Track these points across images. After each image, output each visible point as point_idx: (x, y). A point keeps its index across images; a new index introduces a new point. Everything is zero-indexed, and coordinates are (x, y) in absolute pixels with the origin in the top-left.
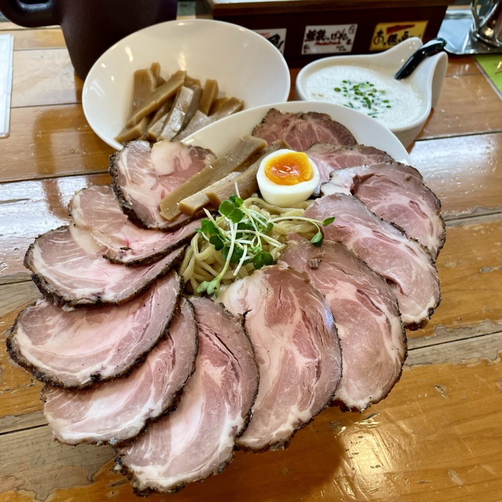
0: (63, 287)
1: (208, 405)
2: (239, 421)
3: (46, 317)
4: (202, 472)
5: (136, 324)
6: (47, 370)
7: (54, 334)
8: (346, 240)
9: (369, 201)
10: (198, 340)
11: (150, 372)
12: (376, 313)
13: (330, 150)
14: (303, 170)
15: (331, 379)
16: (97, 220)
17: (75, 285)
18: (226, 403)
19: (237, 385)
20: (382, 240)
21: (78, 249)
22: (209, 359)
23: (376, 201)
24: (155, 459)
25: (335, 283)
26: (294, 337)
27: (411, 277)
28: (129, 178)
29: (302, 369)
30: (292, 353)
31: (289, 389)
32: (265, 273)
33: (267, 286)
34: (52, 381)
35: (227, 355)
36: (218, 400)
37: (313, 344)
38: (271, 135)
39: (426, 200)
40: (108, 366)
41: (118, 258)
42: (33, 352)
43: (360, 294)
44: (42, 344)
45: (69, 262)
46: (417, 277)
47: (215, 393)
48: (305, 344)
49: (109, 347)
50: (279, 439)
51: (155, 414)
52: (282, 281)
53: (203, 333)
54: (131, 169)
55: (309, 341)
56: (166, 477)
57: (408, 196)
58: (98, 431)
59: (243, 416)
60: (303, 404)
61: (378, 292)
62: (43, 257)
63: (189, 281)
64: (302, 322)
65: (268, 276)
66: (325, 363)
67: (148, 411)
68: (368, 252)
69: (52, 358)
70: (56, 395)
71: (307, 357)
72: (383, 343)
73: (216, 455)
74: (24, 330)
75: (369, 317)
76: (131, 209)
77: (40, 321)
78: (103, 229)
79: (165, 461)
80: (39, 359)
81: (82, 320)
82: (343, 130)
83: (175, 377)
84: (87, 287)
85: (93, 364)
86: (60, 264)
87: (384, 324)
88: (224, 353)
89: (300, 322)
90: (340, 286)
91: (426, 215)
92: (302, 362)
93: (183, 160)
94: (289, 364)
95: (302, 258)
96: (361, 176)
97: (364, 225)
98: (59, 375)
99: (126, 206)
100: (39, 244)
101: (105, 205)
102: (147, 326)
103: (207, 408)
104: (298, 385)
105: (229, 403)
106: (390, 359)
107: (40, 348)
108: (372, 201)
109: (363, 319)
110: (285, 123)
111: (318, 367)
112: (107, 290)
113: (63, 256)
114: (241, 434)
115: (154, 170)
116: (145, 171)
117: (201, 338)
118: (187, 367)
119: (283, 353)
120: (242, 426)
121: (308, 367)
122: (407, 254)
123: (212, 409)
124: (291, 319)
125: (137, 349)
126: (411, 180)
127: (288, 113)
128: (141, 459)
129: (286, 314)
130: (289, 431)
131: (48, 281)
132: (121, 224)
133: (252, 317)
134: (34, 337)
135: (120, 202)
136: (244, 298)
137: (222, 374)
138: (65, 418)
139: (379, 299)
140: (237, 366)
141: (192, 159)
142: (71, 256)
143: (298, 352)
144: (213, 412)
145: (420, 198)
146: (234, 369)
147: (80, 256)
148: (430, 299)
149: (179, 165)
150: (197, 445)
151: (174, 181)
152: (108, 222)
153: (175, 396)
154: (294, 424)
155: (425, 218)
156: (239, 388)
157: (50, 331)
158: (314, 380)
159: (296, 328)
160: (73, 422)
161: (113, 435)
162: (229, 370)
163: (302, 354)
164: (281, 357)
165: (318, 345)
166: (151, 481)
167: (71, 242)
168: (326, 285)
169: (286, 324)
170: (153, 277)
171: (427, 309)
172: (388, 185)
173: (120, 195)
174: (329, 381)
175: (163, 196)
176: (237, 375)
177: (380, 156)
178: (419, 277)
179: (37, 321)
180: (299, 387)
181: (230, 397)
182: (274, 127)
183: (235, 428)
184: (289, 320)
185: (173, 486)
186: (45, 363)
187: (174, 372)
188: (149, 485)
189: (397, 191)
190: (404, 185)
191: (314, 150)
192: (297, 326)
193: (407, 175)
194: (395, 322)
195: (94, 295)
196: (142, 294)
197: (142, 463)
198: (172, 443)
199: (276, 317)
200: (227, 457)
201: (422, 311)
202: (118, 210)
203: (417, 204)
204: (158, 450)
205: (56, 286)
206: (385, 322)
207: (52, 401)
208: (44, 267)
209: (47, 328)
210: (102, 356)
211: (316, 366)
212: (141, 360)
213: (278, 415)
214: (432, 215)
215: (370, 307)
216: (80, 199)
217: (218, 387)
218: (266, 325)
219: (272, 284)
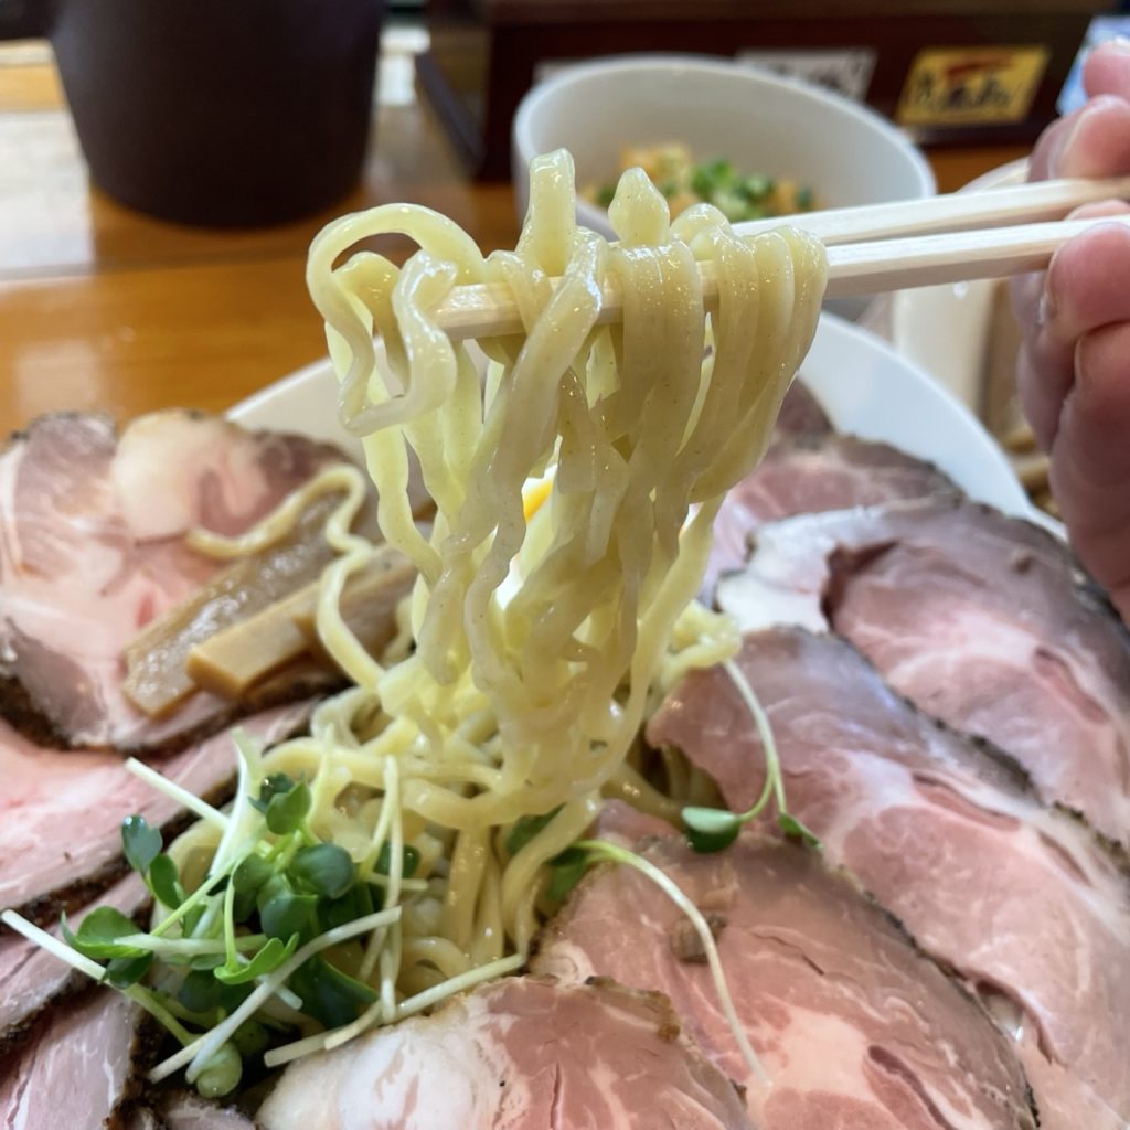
9: (886, 643)
20: (950, 816)
23: (909, 640)
32: (494, 1008)
33: (500, 1069)
39: (1095, 649)
43: (881, 1069)
46: (1095, 979)
52: (564, 1042)
57: (1025, 627)
65: (505, 1022)
68: (902, 871)
76: (9, 675)
90: (800, 1032)
93: (232, 481)
95: (645, 919)
96: (852, 547)
97: (881, 755)
108: (896, 642)
115: (117, 521)
116: (80, 524)
122: (1050, 874)
136: (403, 1120)
145: (1071, 639)
149: (219, 498)
155: (1100, 721)
172: (948, 582)
175: (145, 615)
177: (915, 476)
189: (986, 606)
190: (1010, 589)
203: (1063, 663)
214: (1121, 707)
219: (526, 1065)
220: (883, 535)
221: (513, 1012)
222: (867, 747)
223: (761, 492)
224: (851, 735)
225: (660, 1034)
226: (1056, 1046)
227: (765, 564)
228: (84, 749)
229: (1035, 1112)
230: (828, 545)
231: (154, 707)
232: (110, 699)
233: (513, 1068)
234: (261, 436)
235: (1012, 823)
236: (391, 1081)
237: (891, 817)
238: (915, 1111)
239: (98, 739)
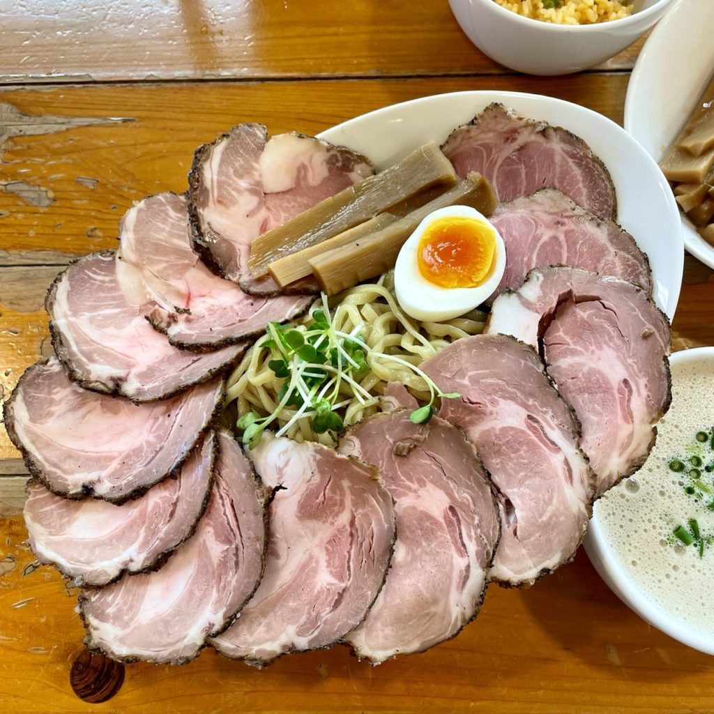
0: (80, 356)
1: (196, 580)
2: (218, 621)
3: (53, 386)
4: (160, 655)
5: (152, 438)
6: (38, 460)
7: (57, 413)
8: (472, 423)
9: (569, 344)
10: (209, 498)
11: (145, 510)
12: (458, 550)
13: (566, 210)
14: (478, 263)
15: (348, 619)
16: (152, 256)
17: (96, 356)
18: (215, 589)
19: (233, 576)
20: (533, 437)
21: (117, 294)
22: (214, 528)
23: (578, 348)
24: (117, 618)
25: (422, 483)
26: (329, 542)
27: (541, 515)
28: (214, 194)
29: (319, 588)
30: (317, 562)
31: (295, 604)
32: (316, 451)
33: (313, 468)
35: (235, 535)
36: (207, 581)
37: (349, 562)
38: (481, 148)
39: (650, 391)
40: (105, 481)
41: (163, 325)
42: (28, 431)
43: (450, 514)
44: (41, 423)
45: (99, 315)
46: (551, 518)
47: (207, 571)
48: (339, 557)
49: (115, 454)
50: (258, 657)
51: (134, 567)
52: (335, 470)
53: (219, 492)
54: (223, 178)
55: (345, 556)
56: (121, 643)
57: (627, 367)
58: (70, 559)
59: (225, 618)
60: (304, 630)
61: (476, 522)
62: (68, 298)
64: (348, 527)
65: (318, 457)
66: (352, 594)
67: (128, 559)
68: (499, 450)
69: (48, 445)
70: (41, 493)
71: (333, 576)
72: (448, 592)
73: (180, 646)
74: (24, 398)
75: (446, 551)
76: (207, 246)
77: (46, 390)
78: (159, 272)
79: (126, 625)
80: (33, 442)
81: (95, 404)
82: (603, 181)
83: (167, 533)
84: (110, 363)
85: (90, 469)
86: (87, 315)
87: (461, 571)
88: (232, 530)
89: (344, 526)
90: (428, 491)
91: (632, 417)
92: (324, 579)
93: (313, 170)
94: (307, 575)
95: (387, 437)
97: (517, 403)
98: (48, 471)
99: (199, 242)
100: (69, 274)
101: (170, 233)
102: (161, 449)
103: (193, 583)
104: (307, 605)
105: (218, 591)
106: (450, 614)
107: (37, 428)
108: (572, 346)
109: (438, 550)
110: (511, 135)
111: (341, 595)
112: (131, 376)
113: (95, 301)
114: (215, 635)
115: (259, 184)
116: (243, 184)
117: (214, 496)
118: (184, 528)
119: (306, 556)
120: (219, 627)
121: (329, 590)
122: (557, 476)
123: (198, 588)
124: (333, 518)
125: (139, 475)
126: (650, 340)
127: (521, 119)
128: (103, 612)
129: (328, 512)
130: (275, 652)
131: (63, 342)
132: (186, 267)
133: (283, 498)
134: (33, 411)
135: (193, 233)
136: (283, 468)
137: (222, 553)
138: (43, 526)
139: (473, 533)
140: (240, 554)
141: (330, 170)
142: (105, 305)
143: (326, 564)
144: (197, 593)
145: (643, 381)
146: (236, 555)
147: (118, 306)
148: (553, 556)
149: (305, 177)
150: (166, 623)
151: (289, 203)
152: (167, 262)
153: (160, 557)
154: (284, 647)
155: (628, 423)
156: (233, 579)
157: (53, 409)
158: (328, 609)
159: (337, 533)
160: (51, 534)
161: (80, 573)
162: (231, 554)
163: (329, 569)
164: (303, 560)
165: (355, 566)
166: (104, 642)
167: (111, 281)
168: (408, 483)
169: (324, 523)
171: (540, 568)
172: (611, 329)
173: (195, 220)
174: (345, 620)
175: (263, 228)
176: (237, 564)
177: (635, 261)
178: (554, 519)
179: (42, 390)
180: (307, 607)
181: (222, 584)
182: (489, 138)
183: (211, 625)
184: (330, 520)
185: (124, 658)
186: (38, 449)
187: (169, 527)
188: (100, 646)
189: (617, 349)
190: (633, 344)
191: (540, 200)
192: (339, 530)
193: (648, 327)
194: (477, 575)
195: (112, 379)
196: (175, 397)
197: (102, 617)
198: (142, 607)
199: (312, 509)
200: (190, 653)
201: (530, 568)
202: (187, 245)
203: (630, 391)
204: (125, 608)
205: (72, 354)
206: (463, 568)
207: (35, 500)
208: (66, 316)
209: (52, 402)
210: (103, 462)
211: (339, 593)
212: (139, 493)
213: (269, 628)
214: (642, 421)
215: (455, 539)
216: (137, 216)
217: (212, 564)
218: (297, 516)
220: (595, 292)
221: (321, 455)
225: (371, 478)
226: (518, 533)
228: (230, 281)
229: (494, 551)
230: (566, 289)
233: (317, 470)
234: (330, 147)
235: (558, 449)
236: (283, 456)
237: (505, 429)
238: (454, 531)
239: (235, 279)
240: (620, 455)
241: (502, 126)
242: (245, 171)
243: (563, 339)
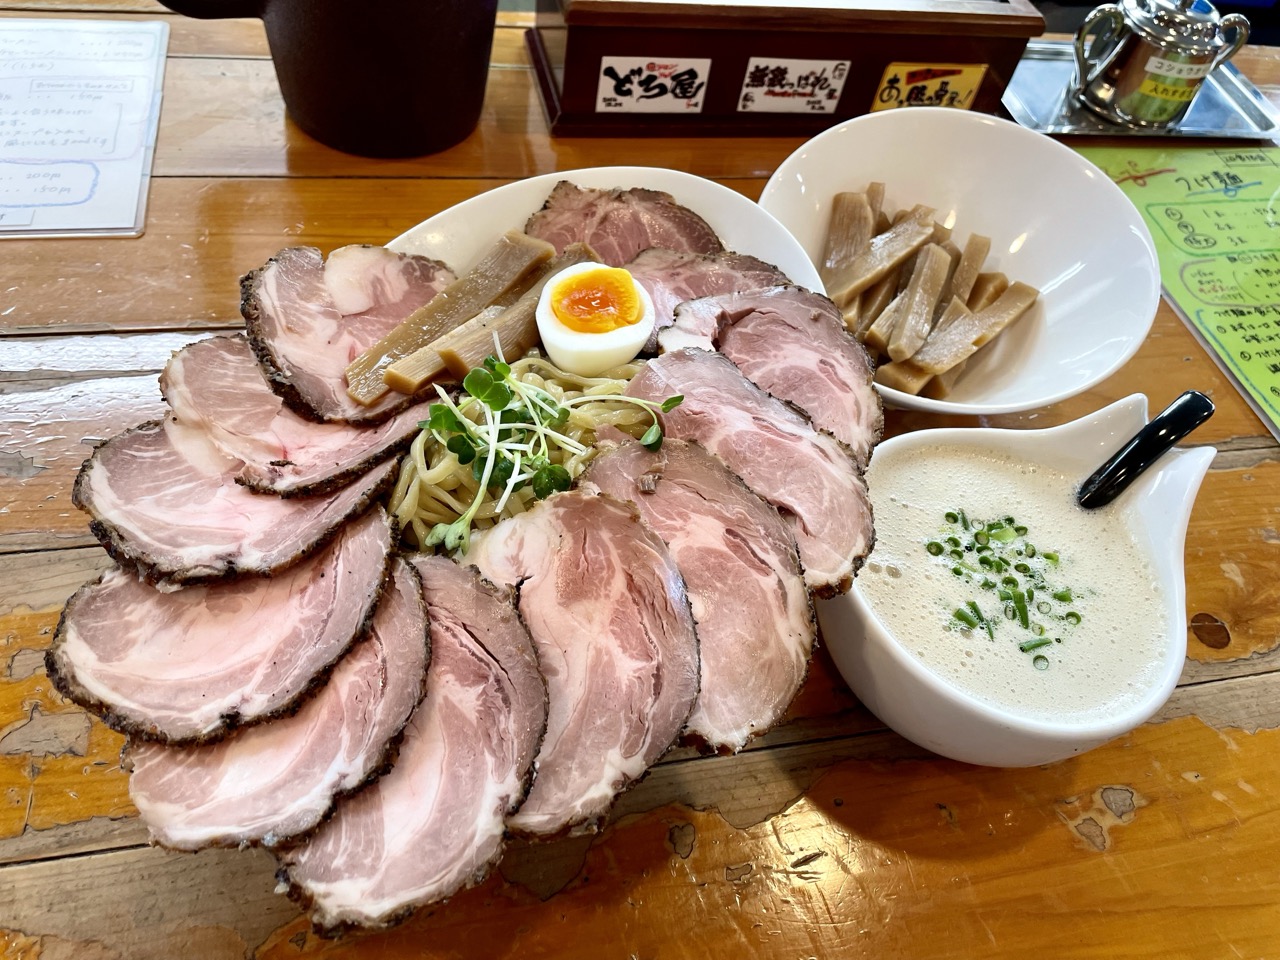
0: (157, 545)
1: (453, 761)
2: (512, 786)
3: (123, 605)
4: (446, 883)
5: (308, 612)
6: (132, 710)
7: (142, 639)
8: (705, 437)
9: (748, 361)
10: (430, 636)
11: (338, 703)
12: (759, 570)
13: (675, 262)
14: (625, 302)
15: (680, 697)
16: (220, 409)
17: (181, 539)
18: (487, 754)
19: (507, 718)
20: (769, 435)
21: (182, 467)
22: (453, 672)
23: (759, 360)
24: (353, 868)
25: (685, 518)
26: (612, 622)
27: (821, 502)
28: (281, 322)
29: (627, 682)
30: (608, 653)
31: (604, 720)
32: (556, 505)
33: (559, 530)
34: (143, 731)
35: (488, 665)
36: (471, 748)
37: (647, 634)
38: (564, 232)
39: (849, 358)
40: (255, 696)
41: (265, 483)
42: (101, 677)
43: (731, 538)
44: (120, 660)
45: (166, 495)
46: (831, 501)
47: (466, 736)
48: (633, 634)
49: (256, 658)
50: (587, 812)
51: (351, 782)
52: (588, 519)
53: (440, 624)
54: (287, 303)
55: (639, 629)
56: (376, 898)
57: (816, 350)
58: (240, 823)
59: (519, 777)
60: (631, 746)
61: (763, 532)
62: (111, 486)
63: (410, 524)
64: (627, 594)
65: (561, 511)
66: (670, 668)
67: (337, 777)
68: (745, 458)
69: (141, 686)
70: (151, 758)
71: (637, 659)
72: (773, 625)
73: (470, 852)
74: (81, 634)
75: (748, 579)
76: (288, 384)
77: (113, 613)
78: (234, 426)
79: (373, 869)
80: (115, 689)
81: (197, 607)
82: (697, 224)
83: (388, 711)
84: (206, 542)
85: (224, 693)
86: (148, 498)
87: (775, 591)
88: (481, 660)
89: (623, 594)
90: (695, 523)
91: (848, 386)
92: (628, 668)
93: (390, 283)
94: (603, 674)
95: (625, 475)
96: (731, 313)
97: (738, 408)
98: (156, 718)
99: (278, 379)
100: (102, 459)
101: (235, 377)
102: (329, 615)
103: (451, 764)
104: (621, 710)
105: (493, 752)
106: (787, 653)
107: (116, 668)
108: (752, 361)
109: (737, 583)
110: (589, 210)
111: (657, 677)
112: (245, 547)
113: (153, 481)
114: (516, 810)
115: (332, 305)
116: (313, 307)
117: (436, 633)
118: (410, 690)
119: (592, 652)
120: (518, 795)
121: (639, 678)
122: (814, 459)
123: (461, 766)
124: (606, 589)
125: (313, 660)
126: (822, 320)
127: (593, 191)
128: (327, 869)
129: (596, 582)
130: (606, 797)
131: (125, 535)
132: (270, 415)
133: (533, 589)
134: (101, 646)
135: (266, 371)
136: (518, 555)
137: (478, 699)
138: (171, 802)
139: (766, 545)
140: (506, 684)
141: (409, 282)
142: (169, 483)
143: (620, 650)
144: (463, 772)
145: (838, 354)
146: (501, 689)
147: (190, 480)
148: (856, 540)
149: (383, 292)
150: (435, 835)
151: (374, 326)
152: (242, 412)
153: (388, 746)
154: (615, 784)
155: (847, 392)
156: (510, 724)
157: (133, 634)
158: (650, 700)
159: (617, 606)
160: (190, 807)
161: (270, 828)
162: (492, 692)
163: (627, 654)
164: (589, 660)
165: (657, 636)
166: (348, 909)
167: (169, 455)
168: (669, 522)
169: (596, 599)
170: (339, 518)
171: (851, 558)
172: (780, 329)
173: (265, 356)
174: (677, 701)
175: (352, 356)
176: (506, 700)
177: (767, 273)
178: (835, 501)
179: (106, 615)
180: (622, 714)
181: (495, 741)
182: (566, 218)
183: (505, 799)
184: (603, 592)
185: (390, 915)
186: (126, 697)
187: (386, 703)
188: (345, 917)
189: (797, 341)
190: (809, 330)
191: (645, 262)
192: (617, 601)
193: (815, 311)
194: (793, 585)
195: (219, 557)
196: (318, 553)
197: (328, 875)
198: (386, 835)
199: (578, 587)
200: (492, 853)
201: (841, 562)
202: (262, 387)
203: (832, 366)
204: (360, 849)
205: (140, 544)
206: (776, 587)
207: (146, 771)
208: (116, 506)
209: (128, 627)
210: (241, 677)
211: (653, 675)
212: (320, 681)
213: (584, 769)
214: (859, 385)
215: (750, 561)
216: (184, 366)
217: (471, 724)
218: (559, 604)
219: (570, 527)
220: (748, 306)
221: (564, 506)
222: (731, 404)
223: (684, 286)
224: (723, 398)
225: (631, 518)
226: (810, 528)
227: (682, 321)
228: (330, 422)
229: (798, 552)
230: (718, 311)
231: (367, 400)
232: (341, 398)
233: (565, 529)
234: (402, 256)
235: (800, 438)
236: (511, 539)
237: (739, 435)
238: (744, 554)
239: (339, 417)
240: (858, 423)
241: (578, 203)
242: (311, 293)
243: (741, 359)
